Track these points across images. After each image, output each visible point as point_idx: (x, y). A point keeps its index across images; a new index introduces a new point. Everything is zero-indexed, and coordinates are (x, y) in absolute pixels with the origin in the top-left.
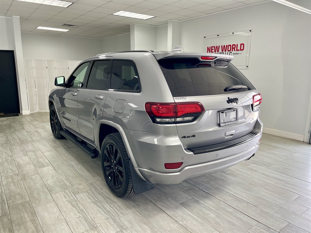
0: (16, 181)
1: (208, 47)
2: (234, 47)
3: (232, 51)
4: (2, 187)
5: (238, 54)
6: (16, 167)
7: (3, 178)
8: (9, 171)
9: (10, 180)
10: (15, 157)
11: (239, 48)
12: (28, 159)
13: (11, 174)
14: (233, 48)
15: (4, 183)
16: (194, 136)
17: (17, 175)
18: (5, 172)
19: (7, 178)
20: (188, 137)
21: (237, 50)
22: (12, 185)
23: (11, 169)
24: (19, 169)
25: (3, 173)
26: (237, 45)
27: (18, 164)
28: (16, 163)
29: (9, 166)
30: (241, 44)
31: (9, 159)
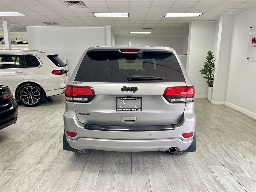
1: (253, 38)
16: (88, 114)
20: (83, 114)
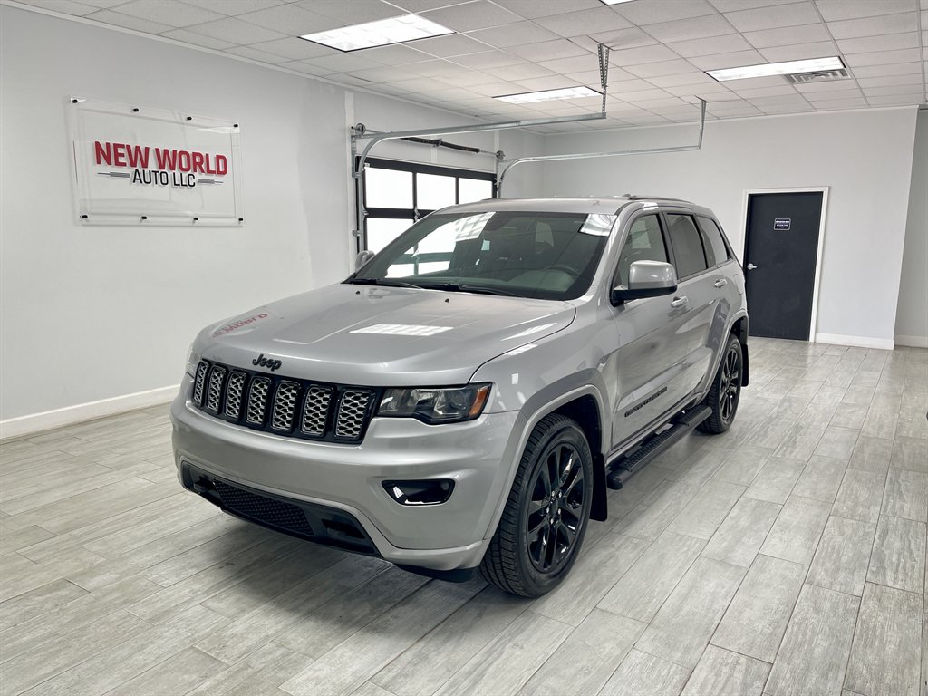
0: (849, 503)
1: (97, 144)
2: (198, 160)
3: (195, 171)
4: (884, 503)
5: (211, 182)
6: (825, 533)
7: (873, 521)
8: (848, 531)
9: (860, 510)
10: (803, 568)
11: (212, 168)
12: (773, 541)
13: (851, 521)
14: (195, 164)
15: (878, 509)
17: (836, 514)
18: (861, 534)
19: (864, 516)
21: (209, 172)
22: (861, 499)
23: (842, 534)
24: (823, 524)
25: (868, 534)
26: (207, 155)
27: (813, 540)
28: (815, 546)
29: (840, 546)
30: (218, 157)
31: (826, 571)
